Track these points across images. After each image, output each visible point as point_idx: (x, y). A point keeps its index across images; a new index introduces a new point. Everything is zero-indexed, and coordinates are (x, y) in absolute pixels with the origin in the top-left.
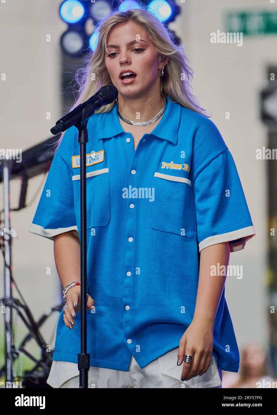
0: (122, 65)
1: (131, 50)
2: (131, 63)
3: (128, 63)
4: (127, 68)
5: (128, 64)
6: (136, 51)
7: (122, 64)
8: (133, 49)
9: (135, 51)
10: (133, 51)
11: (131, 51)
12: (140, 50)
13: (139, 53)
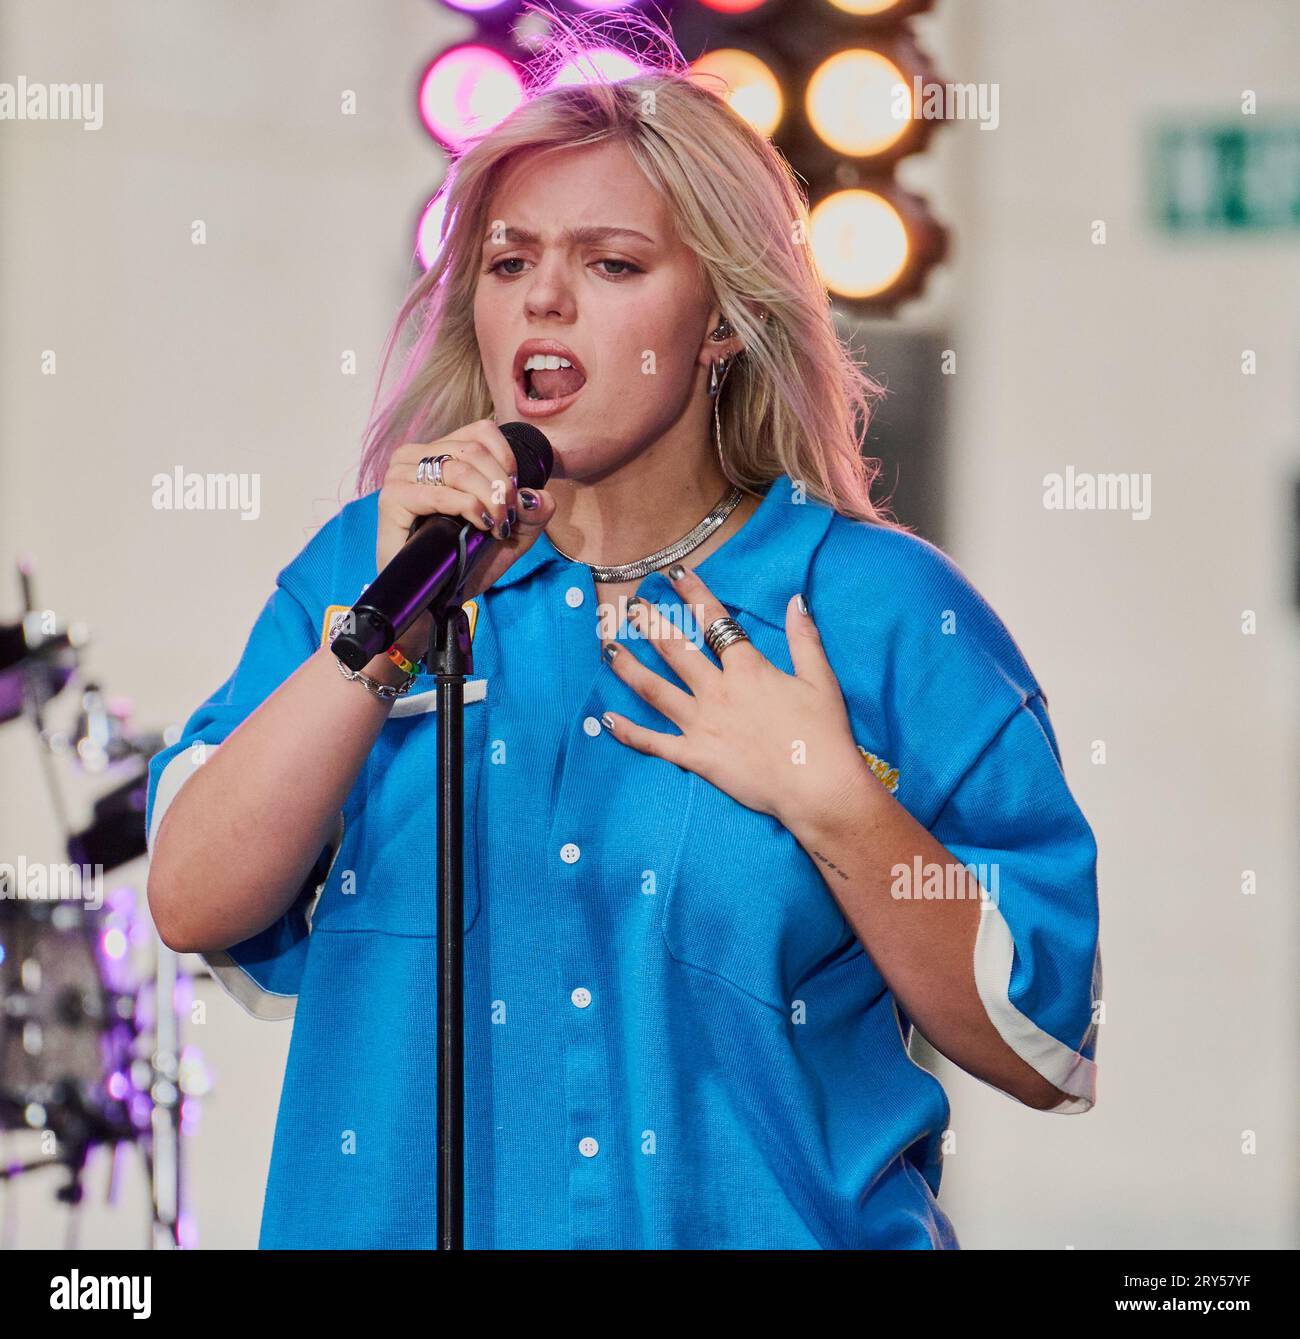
0: (533, 318)
1: (586, 262)
2: (573, 318)
3: (559, 312)
4: (550, 334)
5: (561, 319)
6: (607, 269)
7: (531, 313)
8: (597, 256)
9: (602, 266)
10: (592, 264)
11: (587, 265)
12: (625, 270)
13: (616, 280)
